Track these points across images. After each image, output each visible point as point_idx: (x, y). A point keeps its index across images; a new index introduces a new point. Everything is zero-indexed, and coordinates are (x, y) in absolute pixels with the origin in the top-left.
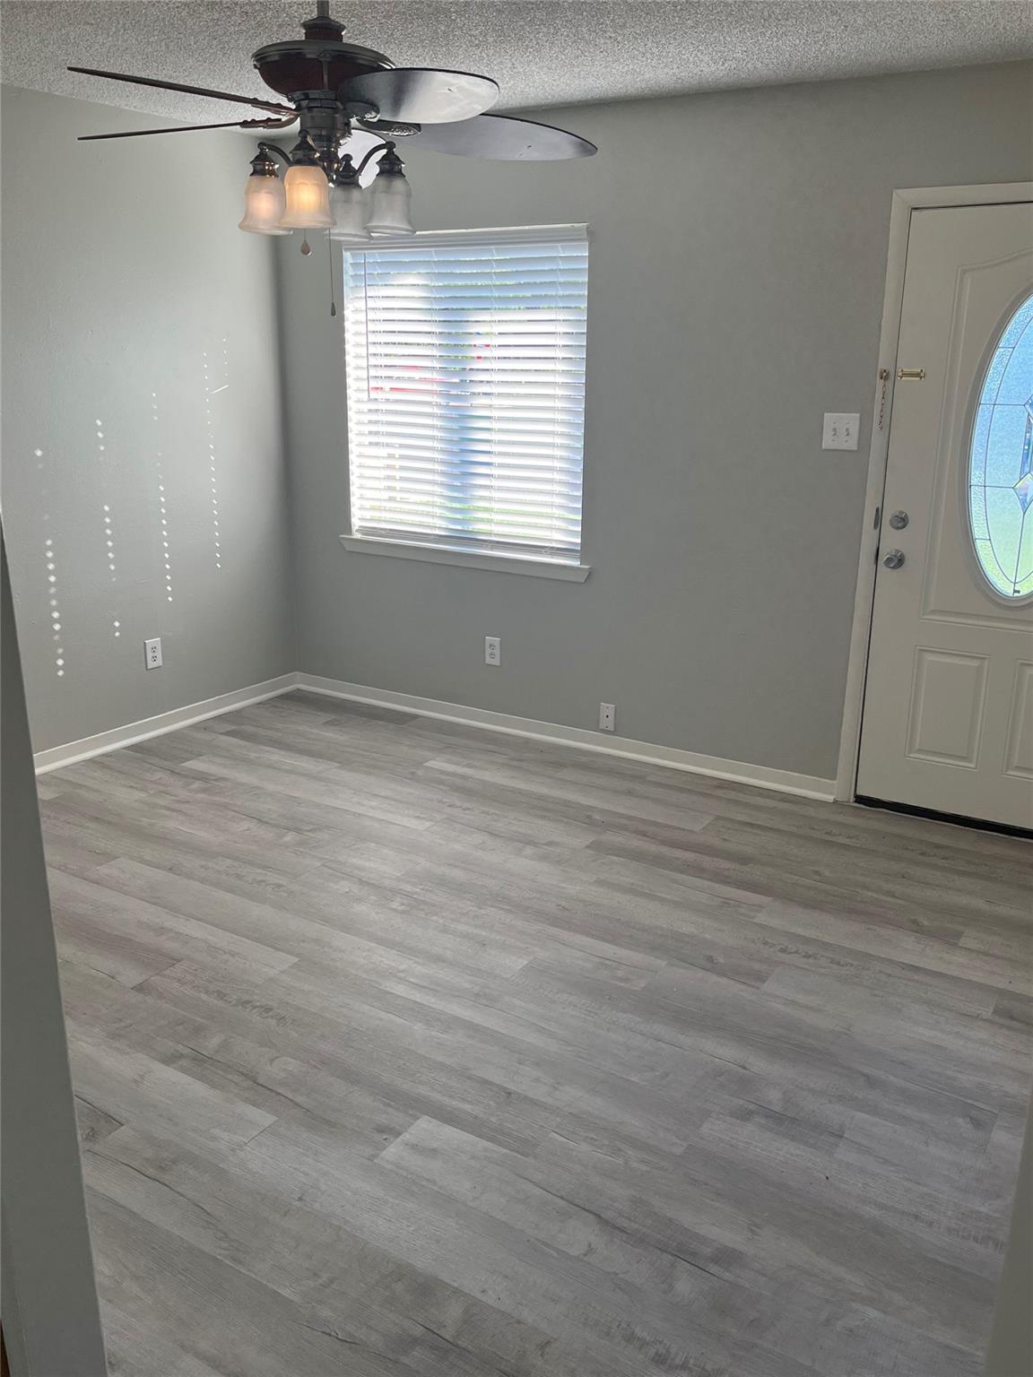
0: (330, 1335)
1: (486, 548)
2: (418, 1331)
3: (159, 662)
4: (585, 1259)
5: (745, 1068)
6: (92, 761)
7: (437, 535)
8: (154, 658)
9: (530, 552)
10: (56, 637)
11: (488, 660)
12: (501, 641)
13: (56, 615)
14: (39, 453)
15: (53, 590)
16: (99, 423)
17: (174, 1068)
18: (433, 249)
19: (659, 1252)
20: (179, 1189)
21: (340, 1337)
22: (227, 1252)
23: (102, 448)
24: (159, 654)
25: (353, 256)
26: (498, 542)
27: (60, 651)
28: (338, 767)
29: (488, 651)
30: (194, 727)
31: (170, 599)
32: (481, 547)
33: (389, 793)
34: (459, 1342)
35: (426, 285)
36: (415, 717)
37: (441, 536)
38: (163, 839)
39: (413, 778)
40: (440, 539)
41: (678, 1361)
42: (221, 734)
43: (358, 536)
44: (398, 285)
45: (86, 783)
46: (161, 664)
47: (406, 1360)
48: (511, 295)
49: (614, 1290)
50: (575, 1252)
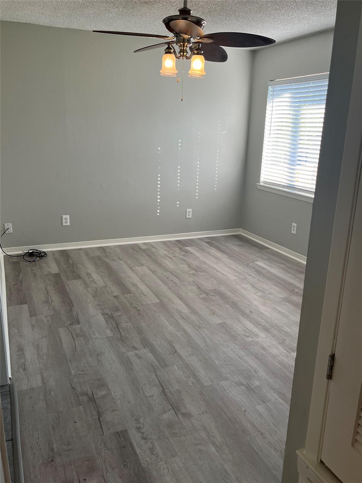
0: (71, 384)
1: (297, 191)
2: (90, 393)
3: (190, 216)
4: (148, 397)
5: (256, 373)
6: (163, 242)
7: (283, 185)
8: (189, 215)
9: (310, 193)
10: (158, 204)
11: (292, 232)
12: (297, 225)
13: (159, 197)
14: (159, 149)
15: (159, 190)
16: (180, 141)
17: (103, 317)
18: (293, 84)
19: (170, 405)
20: (76, 342)
21: (73, 386)
22: (70, 359)
23: (180, 149)
24: (191, 214)
25: (272, 87)
26: (300, 189)
27: (159, 208)
28: (227, 257)
29: (293, 228)
30: (199, 239)
31: (197, 198)
32: (295, 190)
33: (234, 267)
34: (96, 400)
35: (292, 97)
36: (269, 248)
37: (285, 186)
38: (159, 265)
39: (247, 265)
40: (284, 187)
41: (142, 431)
42: (204, 242)
43: (262, 184)
44: (284, 97)
45: (156, 247)
46: (191, 217)
47: (80, 398)
48: (316, 99)
49: (147, 408)
50: (147, 394)
